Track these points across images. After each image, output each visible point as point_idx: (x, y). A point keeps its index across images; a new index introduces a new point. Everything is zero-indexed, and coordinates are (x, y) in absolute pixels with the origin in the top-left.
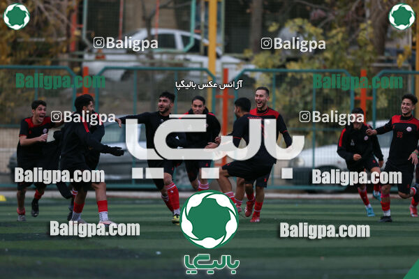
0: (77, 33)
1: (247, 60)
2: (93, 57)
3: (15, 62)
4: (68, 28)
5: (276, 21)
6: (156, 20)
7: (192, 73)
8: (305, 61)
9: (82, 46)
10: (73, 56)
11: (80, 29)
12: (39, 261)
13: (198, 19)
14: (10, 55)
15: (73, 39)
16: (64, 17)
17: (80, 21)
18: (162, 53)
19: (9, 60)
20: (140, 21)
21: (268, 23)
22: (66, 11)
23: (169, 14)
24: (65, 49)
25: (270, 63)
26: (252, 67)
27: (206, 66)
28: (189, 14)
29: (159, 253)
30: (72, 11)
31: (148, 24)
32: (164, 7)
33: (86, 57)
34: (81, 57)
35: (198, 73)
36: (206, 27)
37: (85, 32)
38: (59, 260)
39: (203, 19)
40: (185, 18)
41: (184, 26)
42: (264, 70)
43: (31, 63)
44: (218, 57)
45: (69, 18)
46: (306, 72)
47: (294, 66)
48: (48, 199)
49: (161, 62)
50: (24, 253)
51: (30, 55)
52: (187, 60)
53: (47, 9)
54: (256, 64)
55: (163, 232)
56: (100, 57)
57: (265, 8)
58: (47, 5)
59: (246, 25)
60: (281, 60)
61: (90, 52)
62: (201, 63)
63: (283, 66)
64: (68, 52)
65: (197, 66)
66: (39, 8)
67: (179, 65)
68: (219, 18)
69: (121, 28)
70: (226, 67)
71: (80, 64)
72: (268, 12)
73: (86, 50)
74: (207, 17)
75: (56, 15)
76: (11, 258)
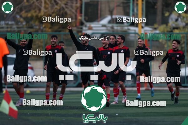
0: (79, 18)
1: (155, 29)
2: (87, 28)
3: (53, 31)
4: (76, 16)
5: (168, 11)
6: (115, 12)
7: (131, 35)
8: (182, 29)
9: (82, 24)
10: (78, 28)
11: (81, 16)
12: (64, 119)
13: (133, 11)
14: (50, 28)
15: (78, 21)
16: (74, 11)
17: (81, 12)
18: (117, 26)
19: (50, 30)
20: (107, 12)
21: (164, 12)
22: (75, 8)
23: (121, 9)
24: (74, 25)
25: (166, 30)
26: (157, 32)
27: (137, 31)
28: (129, 9)
29: (117, 115)
30: (77, 8)
31: (111, 13)
32: (118, 6)
33: (84, 28)
34: (82, 28)
35: (133, 35)
36: (137, 14)
37: (83, 17)
38: (72, 118)
39: (135, 11)
40: (128, 11)
41: (127, 14)
42: (163, 33)
43: (60, 31)
44: (142, 27)
45: (76, 11)
46: (182, 34)
47: (176, 31)
48: (68, 91)
49: (117, 30)
50: (57, 115)
51: (59, 28)
52: (129, 29)
53: (66, 8)
54: (160, 30)
55: (119, 105)
56: (90, 28)
57: (163, 5)
58: (66, 6)
59: (155, 13)
60: (170, 29)
61: (86, 26)
62: (135, 31)
63: (172, 31)
64: (76, 26)
65: (133, 32)
66: (63, 7)
67: (125, 31)
68: (143, 10)
69: (99, 15)
70: (146, 32)
71: (81, 32)
72: (165, 8)
73: (84, 25)
74: (137, 10)
75: (70, 11)
76: (52, 118)
